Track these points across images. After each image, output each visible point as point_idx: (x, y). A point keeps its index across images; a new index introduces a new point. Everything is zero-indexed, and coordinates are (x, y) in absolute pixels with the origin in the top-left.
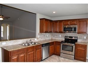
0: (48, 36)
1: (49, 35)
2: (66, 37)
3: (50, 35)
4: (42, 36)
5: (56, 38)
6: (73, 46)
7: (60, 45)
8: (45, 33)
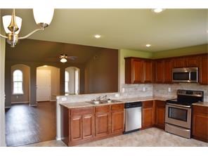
0: (144, 90)
1: (146, 89)
2: (179, 91)
3: (149, 89)
4: (131, 89)
5: (161, 93)
6: (187, 111)
7: (165, 107)
8: (137, 85)
